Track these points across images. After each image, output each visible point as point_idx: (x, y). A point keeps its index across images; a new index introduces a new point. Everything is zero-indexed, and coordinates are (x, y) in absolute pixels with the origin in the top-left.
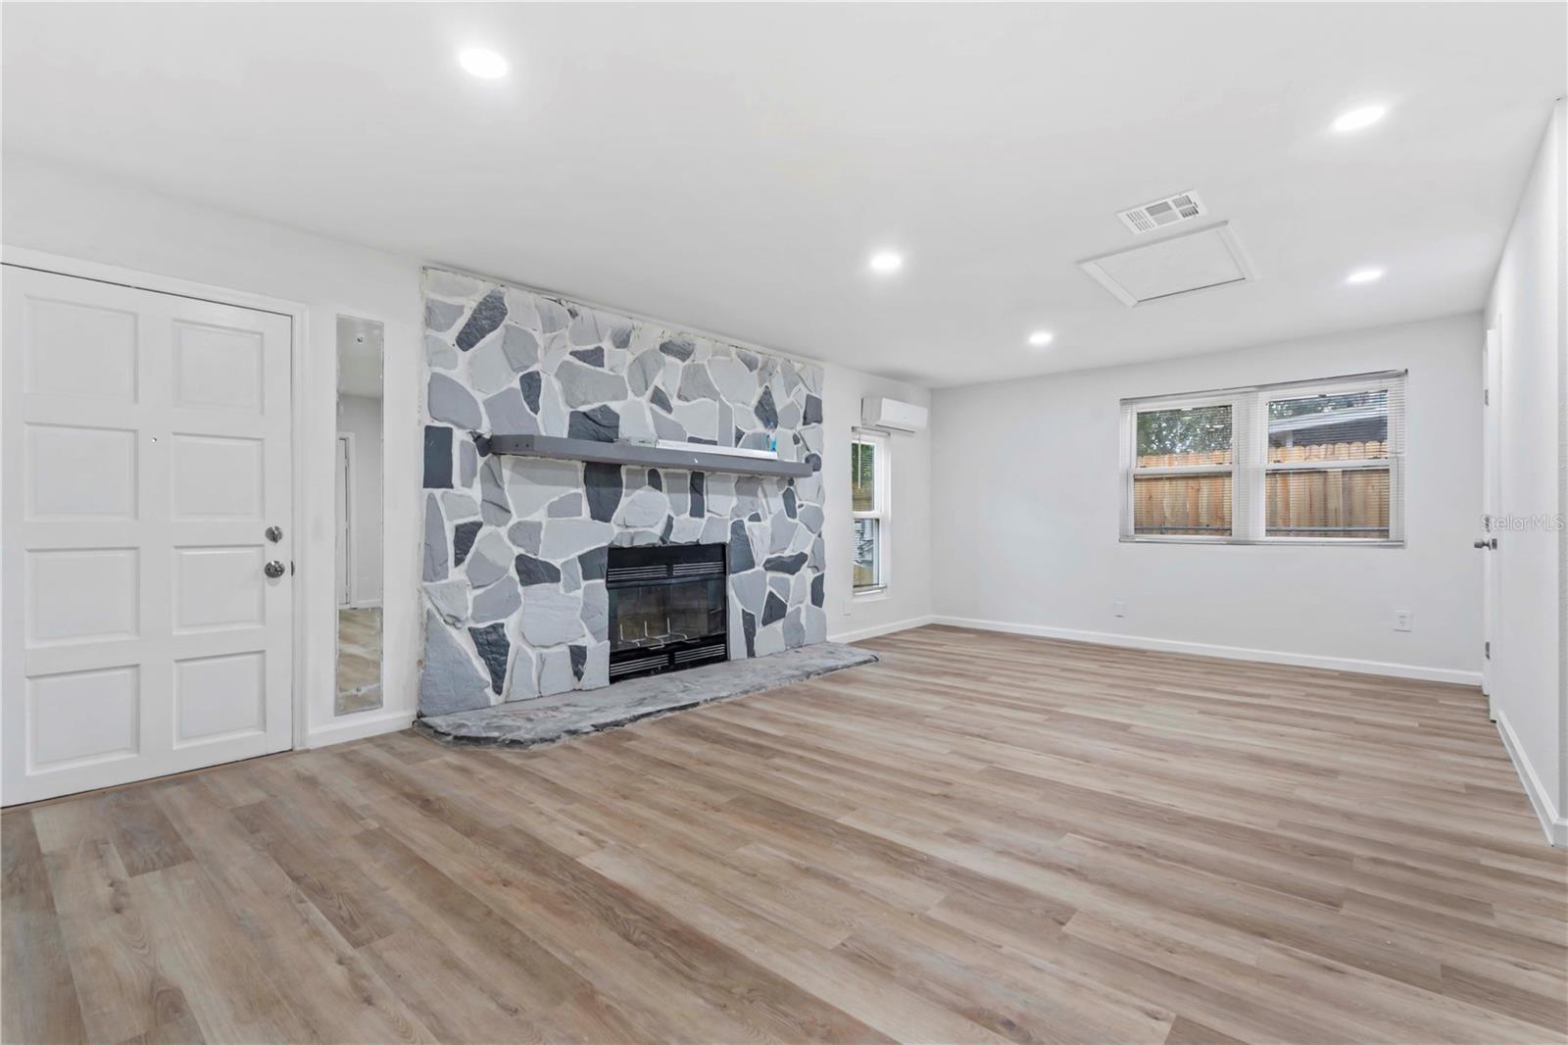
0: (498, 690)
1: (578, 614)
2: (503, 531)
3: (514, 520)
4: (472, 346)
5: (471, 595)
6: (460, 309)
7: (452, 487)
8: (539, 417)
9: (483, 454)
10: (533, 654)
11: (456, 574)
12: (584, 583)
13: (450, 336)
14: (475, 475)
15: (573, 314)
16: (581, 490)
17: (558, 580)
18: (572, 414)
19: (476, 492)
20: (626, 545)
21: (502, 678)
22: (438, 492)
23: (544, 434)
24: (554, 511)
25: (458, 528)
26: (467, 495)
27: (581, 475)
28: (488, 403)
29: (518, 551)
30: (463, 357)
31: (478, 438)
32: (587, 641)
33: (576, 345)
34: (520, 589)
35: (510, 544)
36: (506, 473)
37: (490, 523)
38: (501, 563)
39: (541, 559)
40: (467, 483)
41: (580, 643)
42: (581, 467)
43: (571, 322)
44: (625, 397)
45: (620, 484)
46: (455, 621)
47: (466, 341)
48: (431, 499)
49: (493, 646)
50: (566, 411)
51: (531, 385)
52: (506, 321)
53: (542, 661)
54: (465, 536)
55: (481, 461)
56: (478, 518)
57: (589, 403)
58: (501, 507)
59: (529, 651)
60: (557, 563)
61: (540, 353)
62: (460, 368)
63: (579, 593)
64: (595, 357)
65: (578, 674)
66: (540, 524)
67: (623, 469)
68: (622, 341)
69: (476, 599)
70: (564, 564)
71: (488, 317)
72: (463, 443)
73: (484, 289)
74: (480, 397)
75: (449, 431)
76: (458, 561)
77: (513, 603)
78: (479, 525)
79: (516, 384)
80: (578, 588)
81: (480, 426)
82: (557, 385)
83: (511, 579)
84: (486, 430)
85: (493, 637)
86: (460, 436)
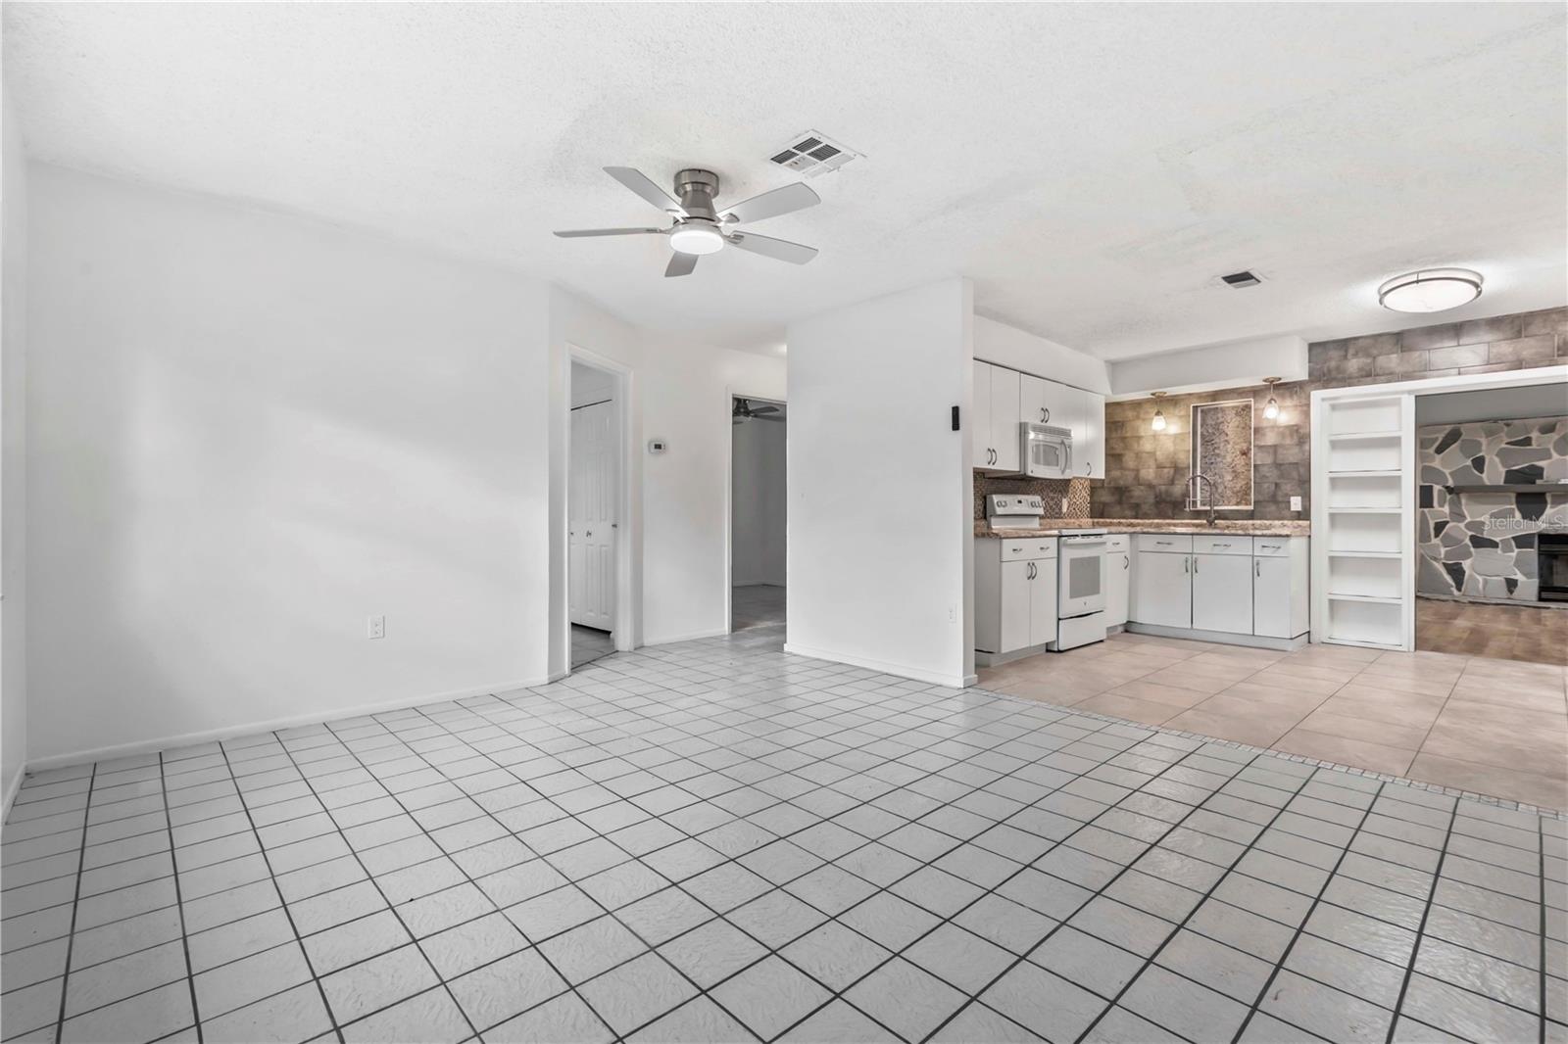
0: (1459, 590)
1: (1512, 563)
2: (1462, 525)
3: (1469, 519)
4: (1443, 451)
5: (1443, 550)
6: (1437, 439)
7: (1432, 507)
8: (1484, 476)
9: (1450, 494)
10: (1480, 578)
11: (1435, 541)
12: (1516, 550)
13: (1431, 450)
14: (1445, 502)
15: (1508, 425)
16: (1514, 506)
17: (1497, 547)
18: (1507, 472)
19: (1446, 509)
20: (1552, 533)
21: (1462, 584)
22: (1426, 510)
23: (1487, 483)
24: (1493, 516)
25: (1436, 524)
26: (1442, 510)
27: (1514, 500)
28: (1451, 474)
29: (1470, 533)
30: (1438, 457)
31: (1447, 487)
32: (1519, 577)
33: (1511, 438)
34: (1472, 549)
35: (1466, 530)
36: (1463, 501)
37: (1454, 521)
38: (1461, 538)
39: (1485, 536)
40: (1441, 505)
41: (1513, 577)
42: (1513, 497)
43: (1506, 429)
44: (1550, 457)
45: (1546, 502)
46: (1435, 559)
47: (1439, 450)
48: (1423, 513)
49: (1457, 572)
50: (1503, 471)
51: (1479, 464)
52: (1463, 437)
53: (1486, 582)
54: (1440, 527)
55: (1448, 497)
56: (1448, 519)
57: (1518, 465)
58: (1459, 515)
59: (1478, 577)
60: (1497, 540)
61: (1484, 447)
62: (1437, 462)
63: (1514, 554)
64: (1527, 441)
65: (1511, 592)
66: (1483, 523)
67: (1548, 494)
68: (1548, 429)
69: (1446, 552)
70: (1501, 541)
71: (1453, 437)
72: (1440, 491)
73: (1449, 428)
74: (1447, 472)
75: (1431, 487)
76: (1436, 536)
77: (1468, 555)
78: (1447, 522)
79: (1469, 462)
80: (1513, 551)
81: (1447, 481)
82: (1497, 460)
83: (1466, 544)
84: (1450, 483)
85: (1455, 568)
86: (1437, 488)
